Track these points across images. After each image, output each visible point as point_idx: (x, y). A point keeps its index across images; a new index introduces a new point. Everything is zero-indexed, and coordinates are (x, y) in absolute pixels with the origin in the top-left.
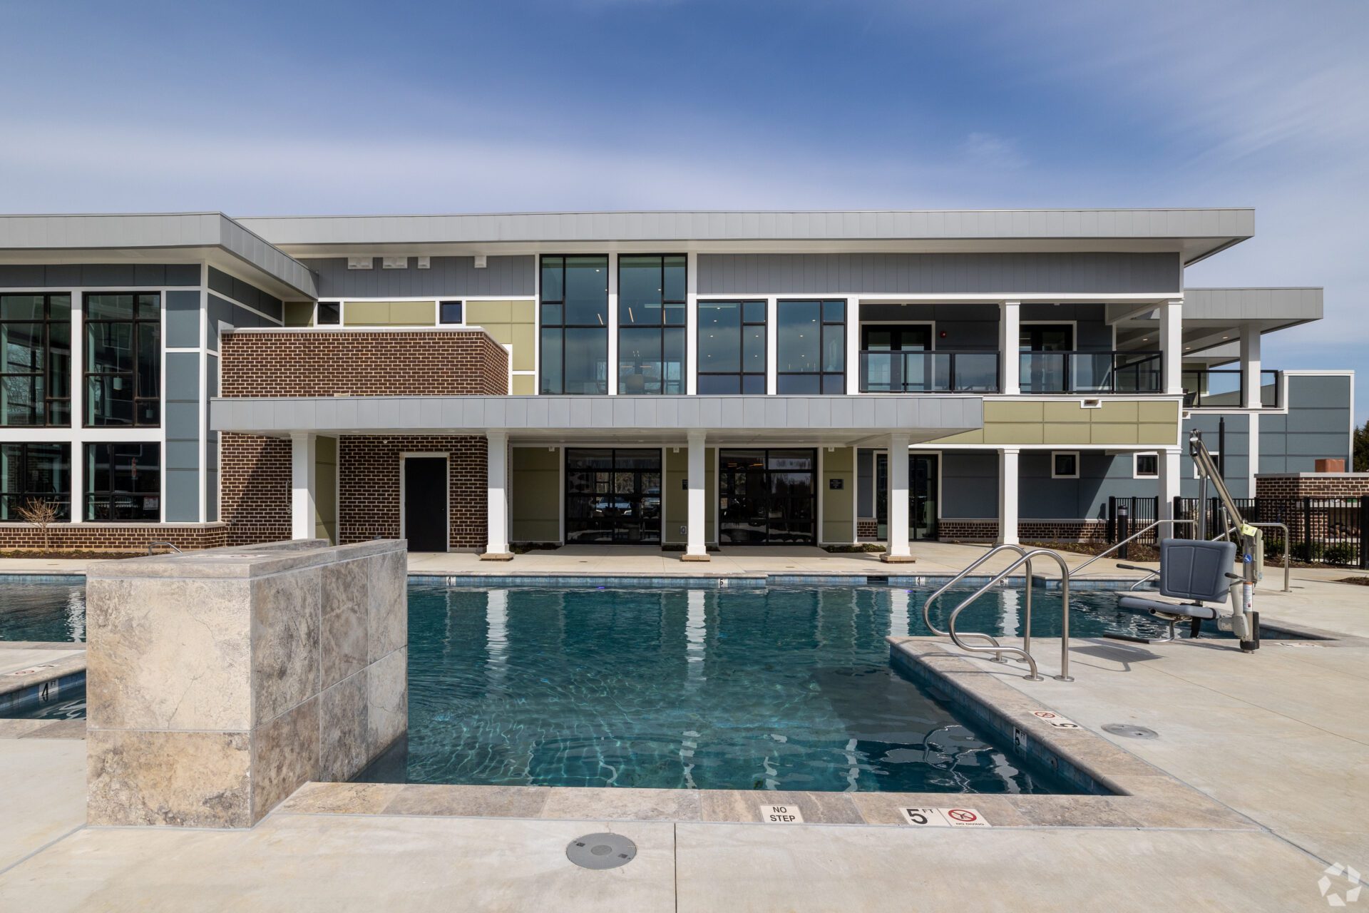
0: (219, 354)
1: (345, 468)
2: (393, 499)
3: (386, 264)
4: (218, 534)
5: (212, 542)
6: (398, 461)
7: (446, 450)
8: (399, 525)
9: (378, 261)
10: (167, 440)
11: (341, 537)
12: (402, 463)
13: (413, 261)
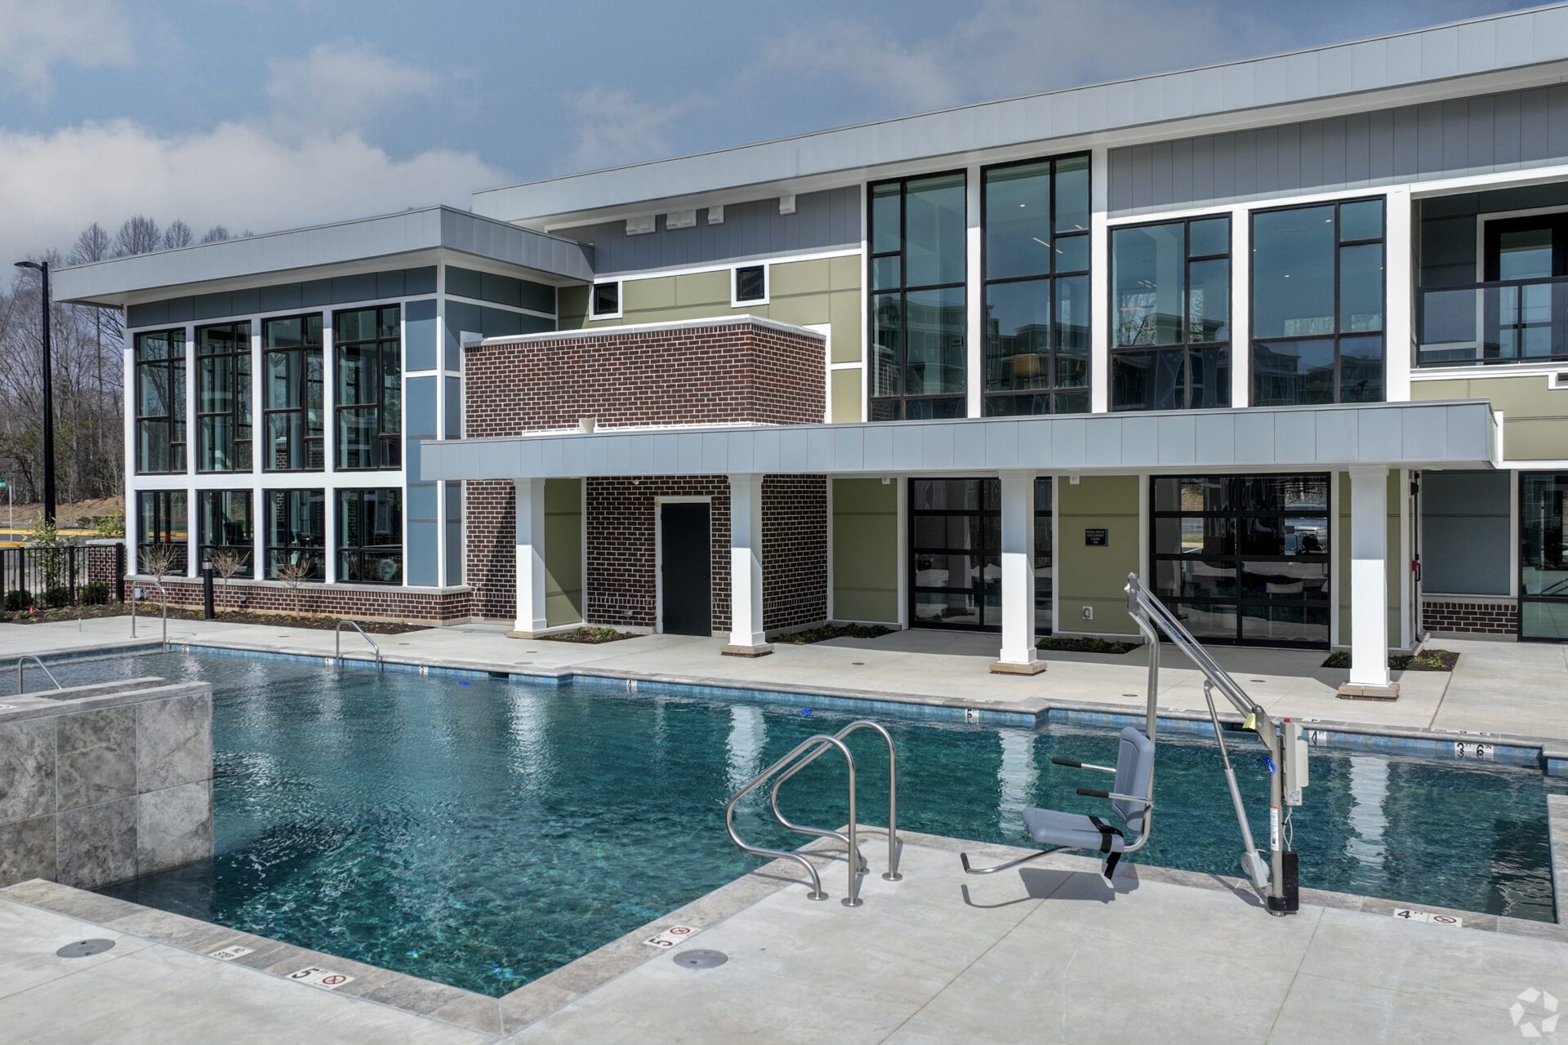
0: (462, 374)
1: (593, 518)
2: (646, 560)
3: (670, 223)
4: (461, 601)
5: (453, 612)
6: (653, 509)
7: (708, 493)
8: (654, 597)
9: (661, 220)
10: (409, 485)
11: (589, 610)
12: (658, 511)
13: (702, 214)
